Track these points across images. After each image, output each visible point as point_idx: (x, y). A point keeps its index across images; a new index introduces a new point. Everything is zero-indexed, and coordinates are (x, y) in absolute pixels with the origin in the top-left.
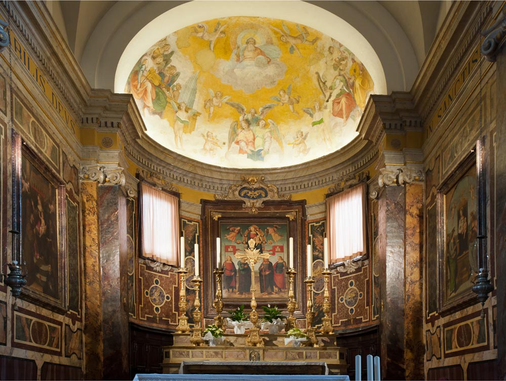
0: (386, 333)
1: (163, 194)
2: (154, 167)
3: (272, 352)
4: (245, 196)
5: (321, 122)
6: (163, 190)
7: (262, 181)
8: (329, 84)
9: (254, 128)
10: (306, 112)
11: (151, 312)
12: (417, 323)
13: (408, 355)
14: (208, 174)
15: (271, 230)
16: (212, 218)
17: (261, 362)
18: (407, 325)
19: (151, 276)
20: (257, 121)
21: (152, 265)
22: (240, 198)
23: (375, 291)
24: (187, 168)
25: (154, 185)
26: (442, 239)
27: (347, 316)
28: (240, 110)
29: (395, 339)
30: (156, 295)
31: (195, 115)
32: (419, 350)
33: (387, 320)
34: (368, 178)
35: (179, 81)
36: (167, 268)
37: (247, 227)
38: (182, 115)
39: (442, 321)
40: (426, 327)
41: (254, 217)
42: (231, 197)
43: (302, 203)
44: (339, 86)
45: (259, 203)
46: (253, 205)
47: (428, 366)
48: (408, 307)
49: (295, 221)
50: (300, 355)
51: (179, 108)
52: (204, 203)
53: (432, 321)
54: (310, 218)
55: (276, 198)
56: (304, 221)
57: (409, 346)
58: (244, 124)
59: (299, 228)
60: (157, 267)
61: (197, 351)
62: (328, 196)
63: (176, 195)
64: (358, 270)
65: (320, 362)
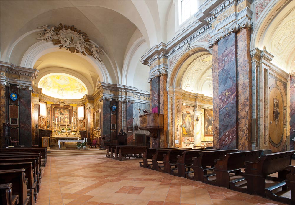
0: (88, 132)
1: (44, 103)
2: (42, 98)
3: (69, 135)
4: (60, 103)
5: (76, 92)
6: (44, 102)
7: (64, 101)
8: (78, 87)
9: (62, 91)
10: (73, 90)
11: (41, 126)
12: (93, 131)
13: (91, 136)
14: (52, 99)
15: (65, 111)
16: (53, 107)
17: (68, 137)
18: (91, 131)
19: (41, 119)
20: (63, 90)
21: (41, 117)
22: (59, 104)
23: (86, 124)
24: (48, 98)
25: (42, 101)
26: (96, 119)
27: (81, 128)
28: (60, 87)
29: (89, 133)
30: (42, 123)
31: (50, 88)
32: (93, 135)
33: (88, 130)
34: (85, 105)
35: (48, 82)
36: (44, 117)
37: (61, 109)
38: (48, 87)
39: (96, 131)
40: (94, 131)
41: (62, 108)
42: (57, 104)
43: (72, 106)
44: (80, 88)
45: (63, 105)
46: (62, 105)
47: (94, 137)
48: (91, 128)
49: (70, 109)
50: (74, 136)
51: (47, 86)
52: (52, 104)
53: (95, 131)
54: (73, 109)
55: (67, 105)
56: (72, 110)
57: (91, 134)
58: (60, 90)
59: (71, 111)
60: (42, 117)
61: (57, 135)
62: (77, 106)
63: (46, 103)
64: (83, 120)
65: (78, 137)
